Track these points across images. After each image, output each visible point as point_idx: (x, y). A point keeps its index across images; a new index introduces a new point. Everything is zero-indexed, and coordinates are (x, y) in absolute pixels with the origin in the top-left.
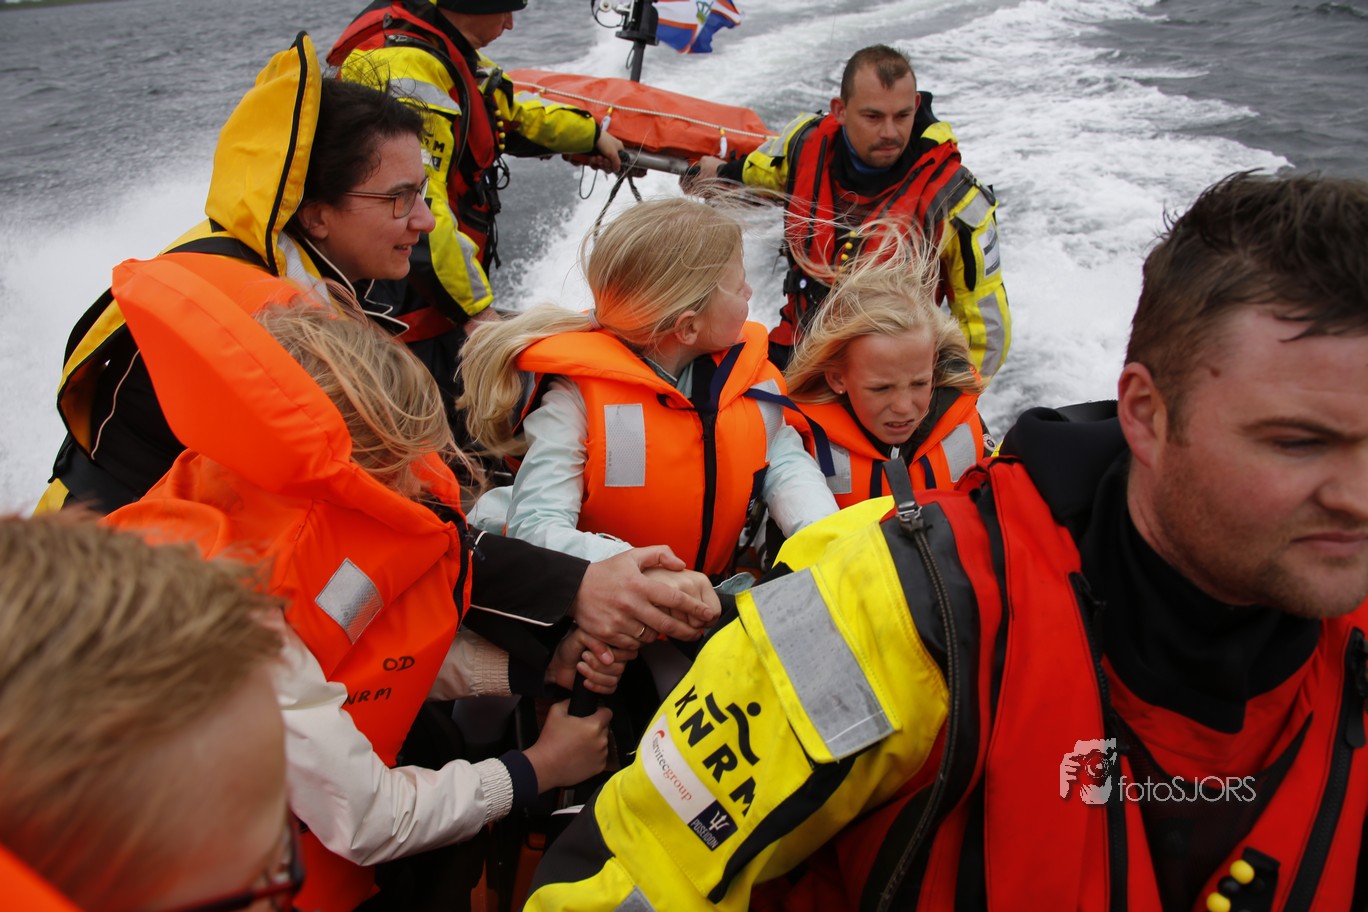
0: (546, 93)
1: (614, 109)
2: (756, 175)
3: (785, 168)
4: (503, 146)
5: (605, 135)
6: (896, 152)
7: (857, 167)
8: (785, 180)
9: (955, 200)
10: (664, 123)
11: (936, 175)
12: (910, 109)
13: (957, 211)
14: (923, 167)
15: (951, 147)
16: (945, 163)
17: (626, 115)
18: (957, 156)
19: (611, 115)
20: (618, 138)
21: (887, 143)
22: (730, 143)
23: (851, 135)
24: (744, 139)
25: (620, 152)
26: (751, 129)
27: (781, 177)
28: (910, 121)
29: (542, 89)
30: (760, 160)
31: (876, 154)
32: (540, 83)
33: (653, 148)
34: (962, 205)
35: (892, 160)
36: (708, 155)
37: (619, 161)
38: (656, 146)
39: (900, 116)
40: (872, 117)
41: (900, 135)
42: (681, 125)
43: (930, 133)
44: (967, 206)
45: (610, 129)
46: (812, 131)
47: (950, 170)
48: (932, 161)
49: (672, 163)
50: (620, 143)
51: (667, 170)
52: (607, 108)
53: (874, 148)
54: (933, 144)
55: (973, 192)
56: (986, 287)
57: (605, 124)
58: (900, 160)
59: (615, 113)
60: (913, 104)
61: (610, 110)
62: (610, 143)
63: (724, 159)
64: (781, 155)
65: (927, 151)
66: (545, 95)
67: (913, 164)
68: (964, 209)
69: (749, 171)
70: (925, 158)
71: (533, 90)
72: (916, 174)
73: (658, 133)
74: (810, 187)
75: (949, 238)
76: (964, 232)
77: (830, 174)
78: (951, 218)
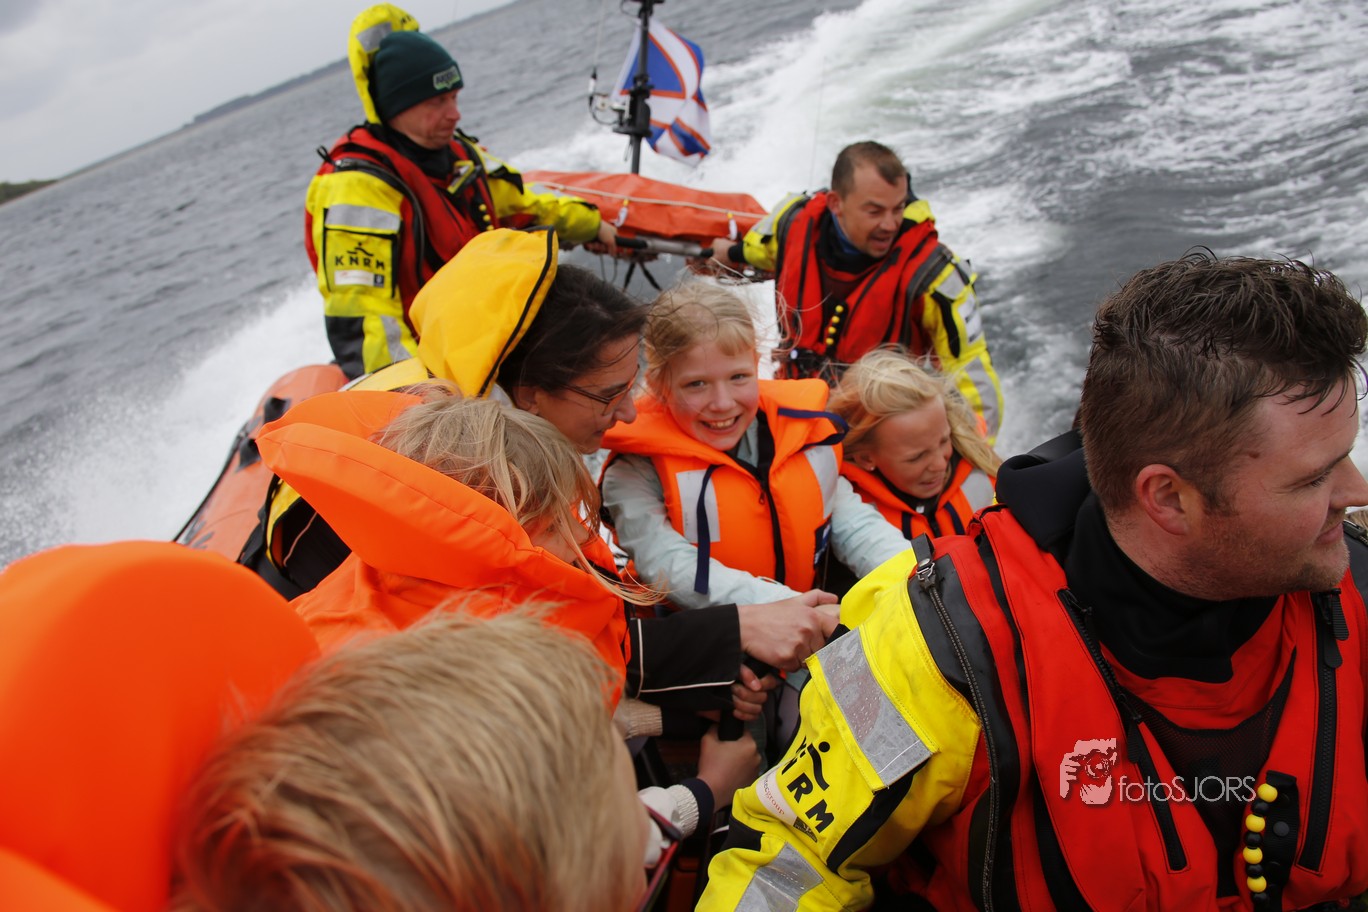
1: (628, 201)
2: (752, 253)
3: (774, 245)
7: (844, 250)
8: (773, 255)
9: (933, 274)
10: (674, 211)
11: (916, 252)
13: (937, 284)
15: (929, 226)
16: (924, 241)
17: (641, 207)
18: (934, 234)
22: (736, 225)
26: (749, 211)
27: (771, 252)
30: (753, 240)
33: (669, 235)
34: (940, 279)
36: (719, 237)
40: (872, 210)
42: (692, 213)
43: (910, 212)
44: (945, 281)
45: (628, 220)
46: (800, 211)
47: (929, 248)
48: (912, 239)
51: (678, 253)
54: (912, 223)
55: (949, 270)
56: (971, 353)
64: (770, 233)
68: (943, 283)
69: (748, 250)
73: (671, 221)
74: (798, 264)
75: (931, 310)
76: (944, 304)
77: (817, 252)
78: (931, 292)
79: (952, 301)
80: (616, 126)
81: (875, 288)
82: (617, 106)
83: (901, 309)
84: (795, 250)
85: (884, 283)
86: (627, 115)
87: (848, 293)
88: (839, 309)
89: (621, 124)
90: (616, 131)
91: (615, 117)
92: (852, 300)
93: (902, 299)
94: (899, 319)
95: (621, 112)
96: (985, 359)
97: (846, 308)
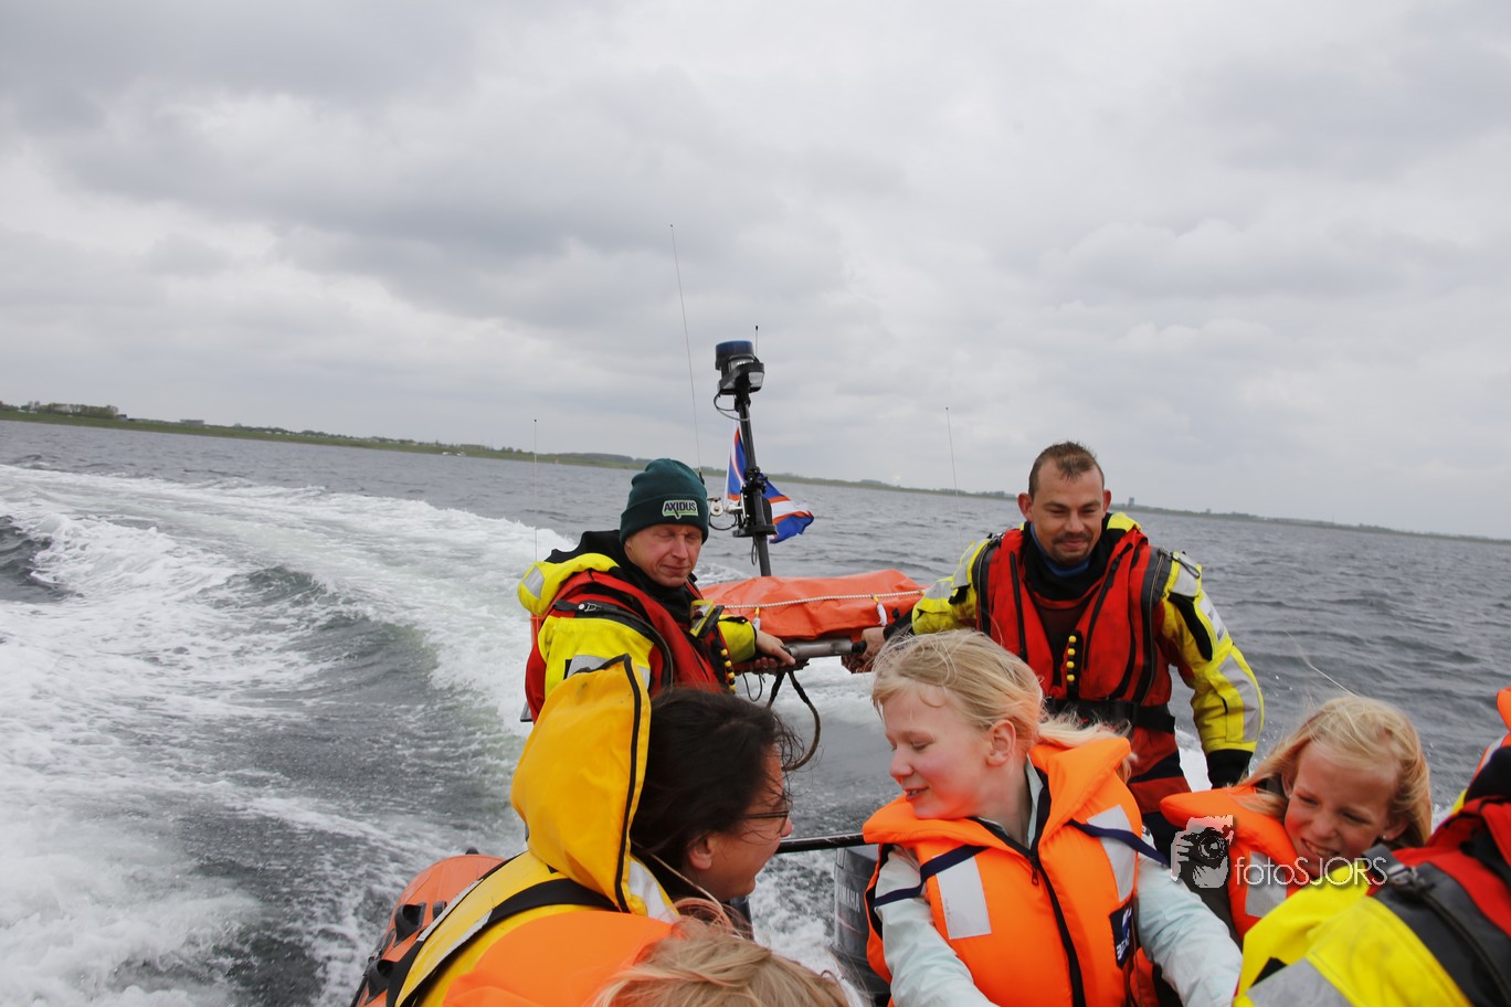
1: (761, 609)
2: (929, 620)
3: (971, 597)
8: (972, 611)
9: (1164, 577)
10: (815, 609)
11: (1135, 561)
12: (1095, 502)
13: (1170, 586)
16: (1137, 549)
17: (773, 612)
18: (1144, 540)
19: (759, 616)
20: (774, 635)
21: (1074, 537)
22: (889, 609)
24: (899, 601)
30: (930, 606)
33: (810, 636)
34: (1171, 579)
38: (814, 634)
39: (1085, 509)
41: (1089, 527)
42: (833, 605)
43: (1115, 523)
44: (1177, 578)
47: (1144, 552)
48: (1129, 546)
49: (834, 645)
51: (831, 653)
52: (754, 610)
53: (1058, 541)
54: (1120, 533)
56: (1222, 652)
57: (756, 626)
59: (763, 612)
61: (757, 611)
64: (963, 586)
67: (1108, 557)
68: (1175, 583)
69: (921, 619)
70: (1118, 549)
73: (812, 622)
74: (1011, 604)
75: (1171, 614)
76: (1184, 604)
77: (1027, 587)
78: (1168, 595)
79: (1193, 599)
80: (737, 528)
81: (1105, 605)
82: (733, 506)
83: (1138, 624)
84: (1003, 591)
85: (1115, 601)
86: (744, 516)
87: (1077, 619)
88: (1072, 639)
89: (741, 526)
90: (737, 535)
91: (732, 519)
92: (1083, 626)
93: (1138, 614)
94: (1139, 637)
95: (739, 512)
96: (1238, 656)
97: (1078, 636)
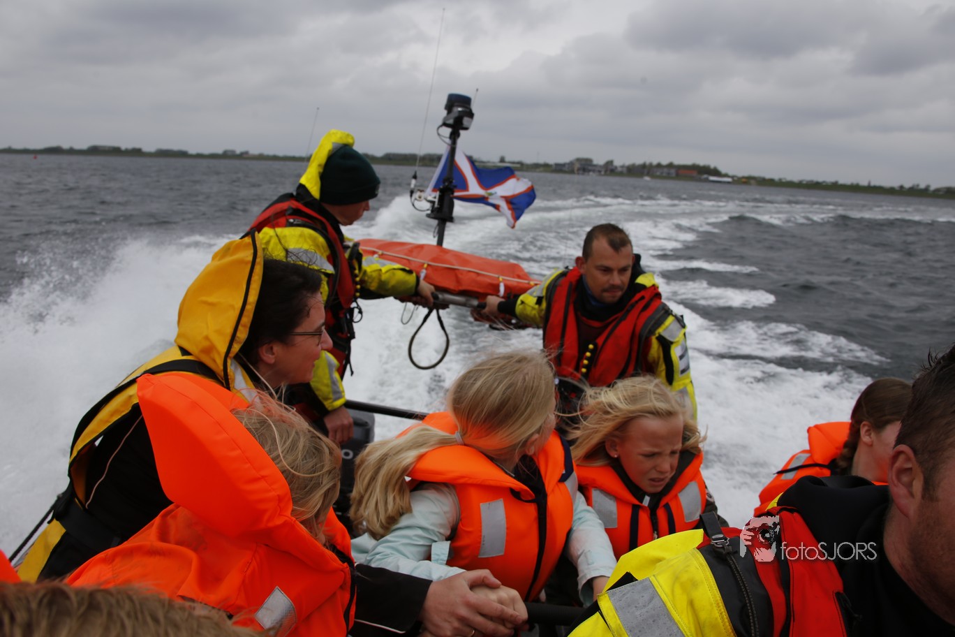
0: (382, 254)
1: (429, 265)
2: (525, 309)
3: (544, 305)
4: (358, 294)
5: (423, 284)
6: (619, 294)
7: (593, 303)
8: (543, 312)
10: (462, 274)
11: (645, 308)
12: (629, 266)
13: (661, 331)
14: (637, 302)
15: (655, 289)
16: (651, 300)
17: (436, 269)
18: (658, 295)
19: (426, 269)
20: (431, 284)
21: (613, 288)
22: (507, 287)
23: (589, 282)
24: (515, 284)
25: (432, 293)
26: (519, 277)
27: (541, 310)
28: (629, 273)
29: (380, 252)
30: (528, 300)
31: (606, 295)
32: (379, 247)
33: (455, 291)
34: (663, 327)
35: (616, 299)
36: (492, 295)
37: (432, 300)
38: (457, 289)
39: (622, 270)
40: (605, 271)
41: (622, 282)
42: (474, 276)
43: (641, 280)
44: (667, 327)
45: (426, 278)
46: (562, 279)
47: (655, 304)
48: (643, 298)
49: (467, 300)
50: (432, 287)
51: (464, 305)
52: (423, 264)
53: (605, 290)
54: (643, 287)
55: (670, 319)
56: (681, 382)
57: (423, 275)
58: (622, 298)
59: (430, 268)
60: (631, 263)
61: (425, 266)
62: (426, 288)
63: (503, 297)
64: (541, 295)
65: (639, 292)
66: (382, 256)
67: (630, 300)
68: (665, 330)
69: (521, 307)
70: (638, 296)
71: (374, 253)
72: (633, 306)
73: (458, 281)
74: (561, 316)
76: (666, 345)
77: (575, 307)
78: (657, 335)
79: (672, 343)
80: (429, 212)
81: (618, 330)
82: (430, 198)
83: (635, 347)
84: (560, 306)
86: (436, 205)
87: (598, 335)
88: (591, 346)
89: (432, 211)
90: (428, 216)
91: (428, 206)
92: (600, 341)
93: (636, 341)
94: (634, 355)
95: (433, 202)
97: (595, 346)
